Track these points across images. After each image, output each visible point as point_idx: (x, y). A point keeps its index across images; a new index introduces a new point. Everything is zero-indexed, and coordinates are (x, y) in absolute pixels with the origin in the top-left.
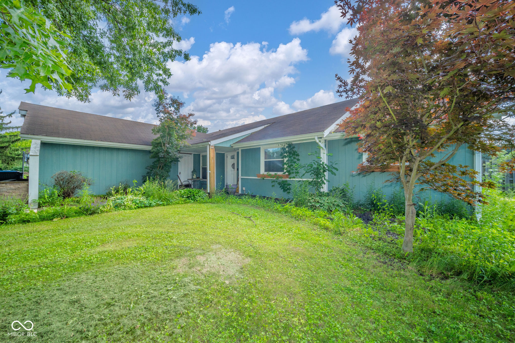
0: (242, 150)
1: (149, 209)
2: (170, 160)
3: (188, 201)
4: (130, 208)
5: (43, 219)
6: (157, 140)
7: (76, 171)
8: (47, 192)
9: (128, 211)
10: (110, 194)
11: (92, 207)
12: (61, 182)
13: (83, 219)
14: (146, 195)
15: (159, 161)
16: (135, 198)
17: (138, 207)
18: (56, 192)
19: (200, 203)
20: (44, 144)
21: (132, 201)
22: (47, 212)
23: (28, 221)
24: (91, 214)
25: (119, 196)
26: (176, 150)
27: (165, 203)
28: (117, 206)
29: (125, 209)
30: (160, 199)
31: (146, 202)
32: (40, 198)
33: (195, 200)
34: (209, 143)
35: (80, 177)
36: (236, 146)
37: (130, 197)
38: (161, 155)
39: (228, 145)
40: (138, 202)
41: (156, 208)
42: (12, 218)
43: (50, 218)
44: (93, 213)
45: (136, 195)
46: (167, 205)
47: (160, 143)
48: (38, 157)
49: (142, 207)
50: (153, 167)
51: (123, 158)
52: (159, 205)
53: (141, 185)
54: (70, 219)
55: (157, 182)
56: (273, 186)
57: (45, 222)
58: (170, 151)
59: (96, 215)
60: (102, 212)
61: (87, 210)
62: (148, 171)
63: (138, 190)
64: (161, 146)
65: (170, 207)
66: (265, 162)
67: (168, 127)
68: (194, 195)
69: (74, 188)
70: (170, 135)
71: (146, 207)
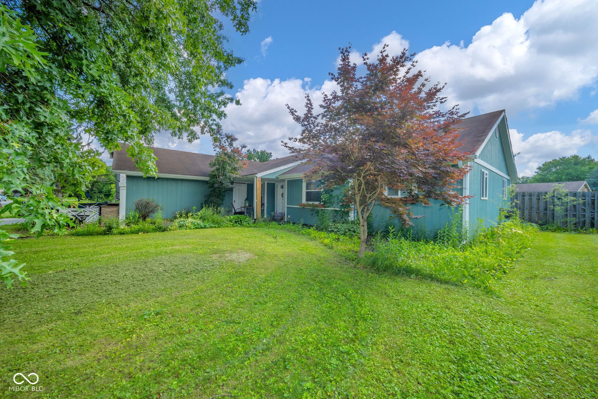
0: (288, 181)
1: (204, 229)
2: (223, 190)
3: (235, 225)
4: (190, 228)
5: (132, 233)
6: (213, 172)
7: (151, 198)
8: (132, 213)
9: (188, 230)
10: (175, 218)
11: (163, 226)
12: (140, 207)
13: (158, 234)
14: (203, 218)
15: (214, 190)
16: (194, 221)
17: (196, 228)
18: (137, 215)
19: (245, 227)
20: (128, 177)
21: (192, 223)
22: (134, 228)
23: (124, 234)
24: (163, 231)
25: (182, 219)
26: (229, 181)
27: (217, 226)
28: (181, 227)
29: (186, 229)
30: (213, 222)
31: (202, 224)
32: (127, 218)
33: (241, 224)
34: (256, 175)
35: (154, 203)
36: (281, 178)
37: (190, 219)
38: (216, 185)
39: (274, 177)
40: (196, 224)
41: (209, 229)
42: (115, 231)
43: (137, 232)
44: (164, 230)
45: (194, 218)
46: (219, 227)
47: (215, 175)
48: (125, 188)
49: (199, 228)
50: (209, 196)
51: (186, 188)
52: (212, 227)
53: (199, 211)
54: (149, 233)
55: (211, 209)
56: (312, 214)
57: (134, 235)
58: (224, 182)
59: (166, 232)
60: (170, 230)
61: (160, 228)
62: (206, 199)
63: (196, 215)
64: (216, 178)
65: (220, 229)
66: (307, 193)
67: (223, 161)
68: (241, 221)
69: (149, 212)
70: (224, 168)
71: (202, 228)
